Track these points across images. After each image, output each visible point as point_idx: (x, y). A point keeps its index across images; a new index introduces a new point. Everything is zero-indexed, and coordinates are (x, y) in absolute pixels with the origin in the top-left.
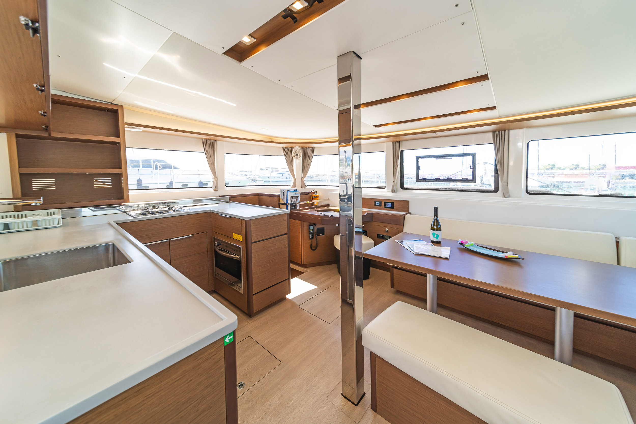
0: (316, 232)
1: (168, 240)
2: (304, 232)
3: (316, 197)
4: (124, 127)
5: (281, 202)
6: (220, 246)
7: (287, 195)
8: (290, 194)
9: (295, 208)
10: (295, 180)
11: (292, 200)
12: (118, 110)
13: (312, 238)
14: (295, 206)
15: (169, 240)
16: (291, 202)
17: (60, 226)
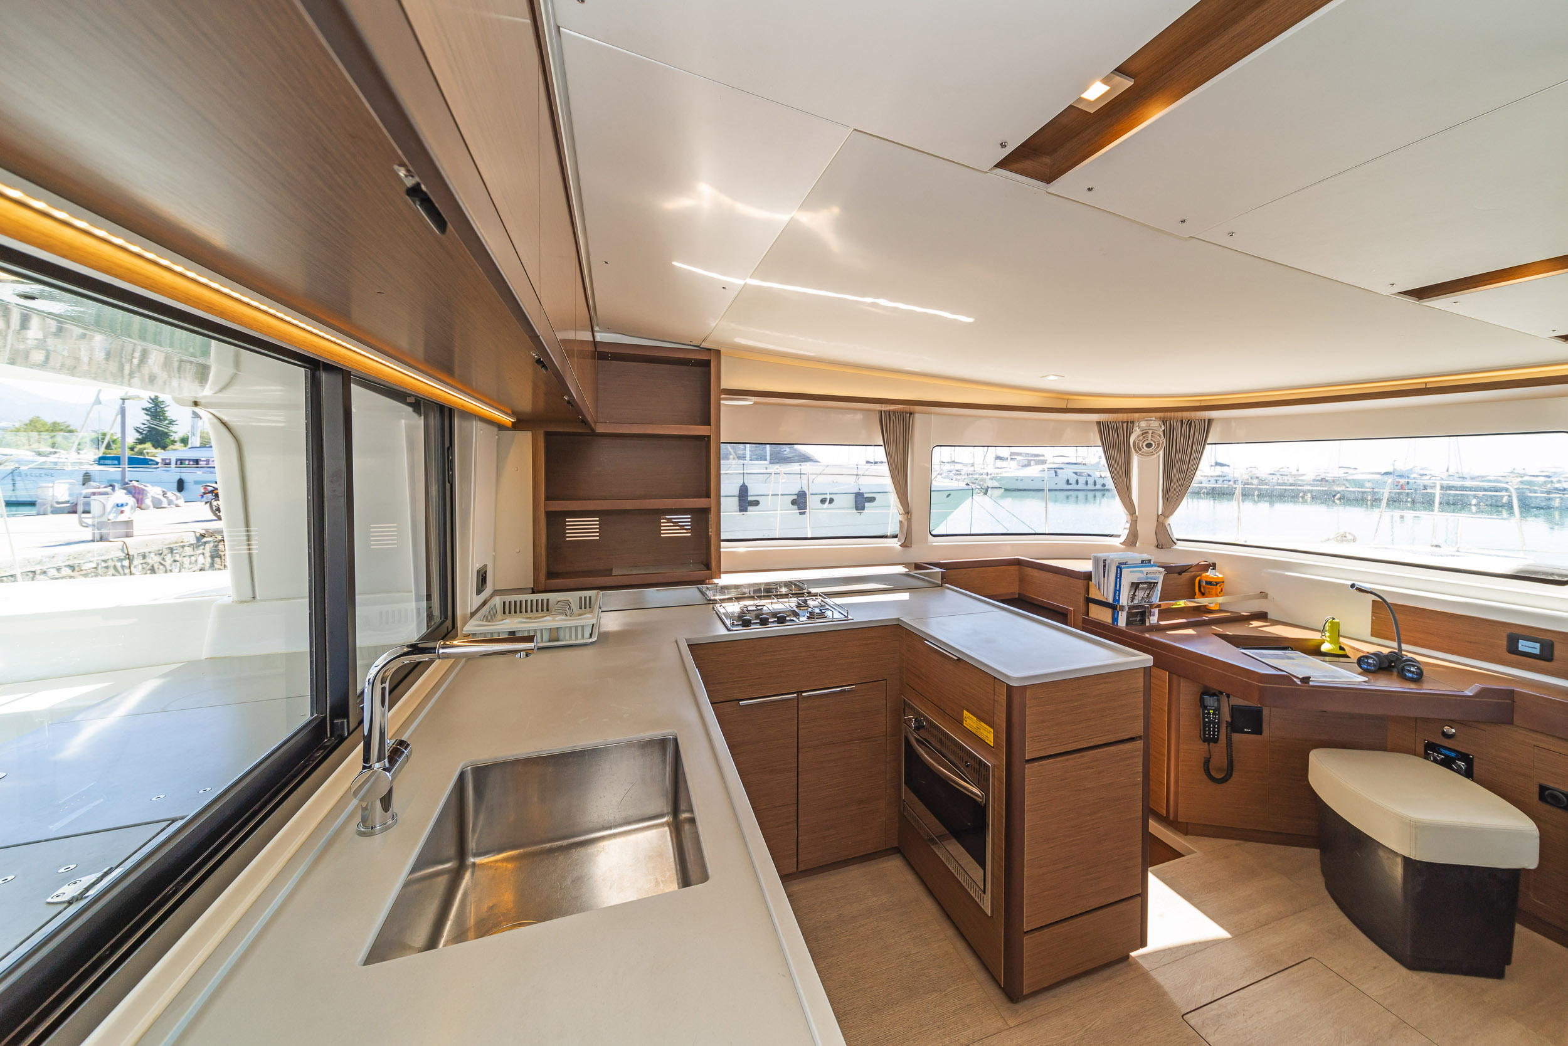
0: (1229, 719)
1: (796, 695)
2: (1181, 711)
3: (1216, 585)
4: (720, 399)
5: (1094, 594)
6: (922, 731)
7: (1118, 577)
8: (1128, 577)
9: (1143, 622)
10: (1134, 522)
11: (1134, 595)
12: (710, 360)
13: (1216, 741)
14: (1143, 614)
15: (798, 695)
16: (1130, 600)
17: (592, 643)
